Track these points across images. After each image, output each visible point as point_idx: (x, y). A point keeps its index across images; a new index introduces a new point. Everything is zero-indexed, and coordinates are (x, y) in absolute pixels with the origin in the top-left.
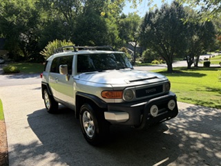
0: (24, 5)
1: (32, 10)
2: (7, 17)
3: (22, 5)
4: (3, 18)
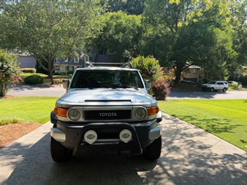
0: (131, 22)
1: (138, 27)
2: (115, 34)
3: (129, 23)
4: (111, 36)
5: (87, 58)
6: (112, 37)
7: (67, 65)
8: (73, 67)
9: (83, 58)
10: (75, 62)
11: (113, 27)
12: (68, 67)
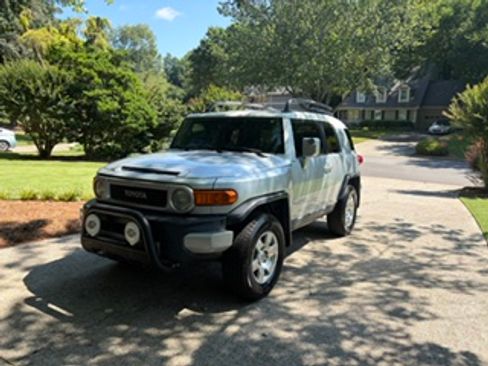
2: (471, 32)
4: (461, 38)
5: (404, 92)
6: (464, 38)
7: (361, 109)
8: (373, 112)
9: (397, 91)
10: (378, 101)
11: (472, 14)
12: (364, 111)
